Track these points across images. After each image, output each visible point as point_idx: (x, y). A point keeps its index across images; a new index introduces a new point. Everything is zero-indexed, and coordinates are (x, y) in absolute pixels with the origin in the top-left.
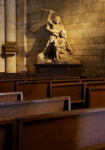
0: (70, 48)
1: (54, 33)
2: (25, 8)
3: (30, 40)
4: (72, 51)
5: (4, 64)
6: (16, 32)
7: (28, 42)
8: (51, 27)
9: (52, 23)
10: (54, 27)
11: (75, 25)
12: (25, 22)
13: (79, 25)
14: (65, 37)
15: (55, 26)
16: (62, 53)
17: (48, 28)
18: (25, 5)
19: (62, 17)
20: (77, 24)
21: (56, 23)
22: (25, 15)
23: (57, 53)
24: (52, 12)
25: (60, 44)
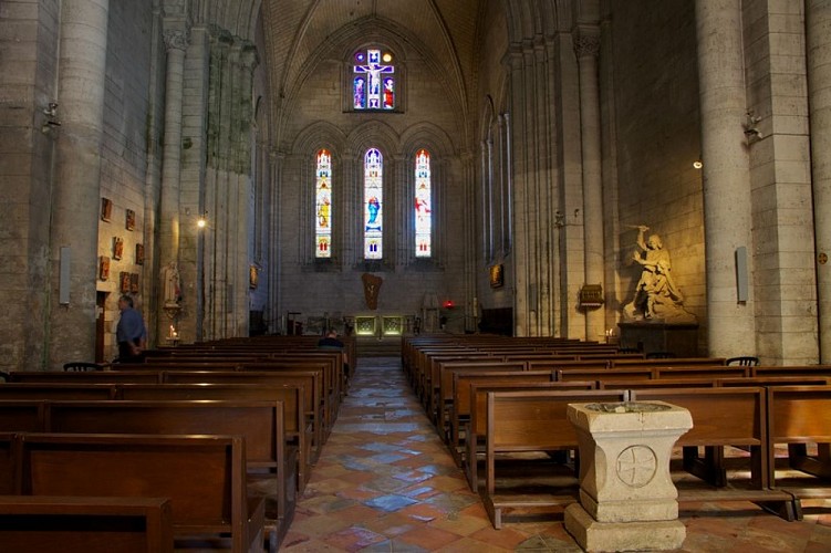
0: (675, 293)
1: (647, 267)
2: (616, 226)
3: (624, 280)
4: (681, 299)
5: (584, 323)
6: (605, 267)
7: (621, 283)
8: (644, 255)
9: (645, 248)
10: (648, 255)
11: (685, 248)
12: (616, 249)
13: (691, 249)
14: (666, 272)
15: (650, 254)
16: (658, 303)
17: (637, 257)
18: (616, 220)
19: (663, 238)
20: (689, 246)
21: (652, 248)
22: (616, 237)
23: (650, 304)
24: (643, 229)
25: (655, 285)
